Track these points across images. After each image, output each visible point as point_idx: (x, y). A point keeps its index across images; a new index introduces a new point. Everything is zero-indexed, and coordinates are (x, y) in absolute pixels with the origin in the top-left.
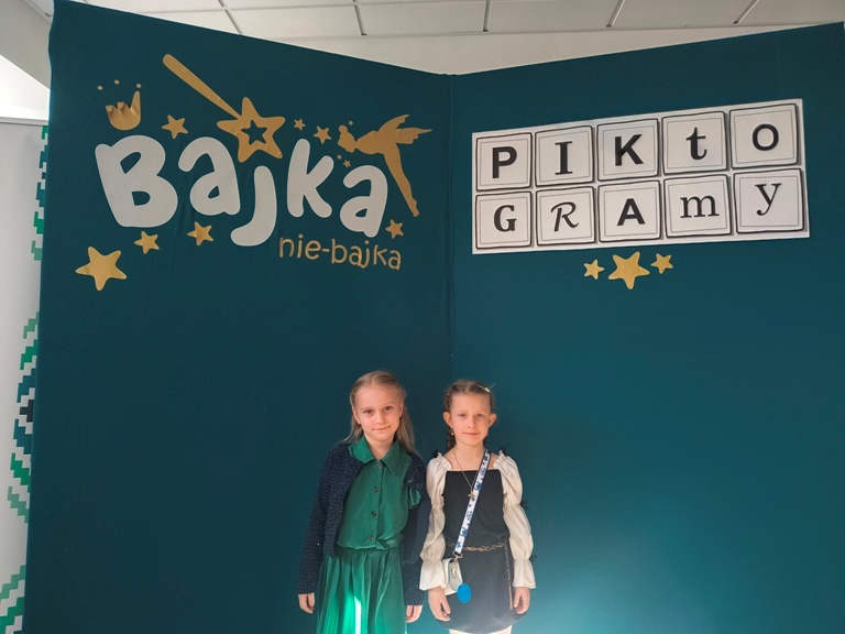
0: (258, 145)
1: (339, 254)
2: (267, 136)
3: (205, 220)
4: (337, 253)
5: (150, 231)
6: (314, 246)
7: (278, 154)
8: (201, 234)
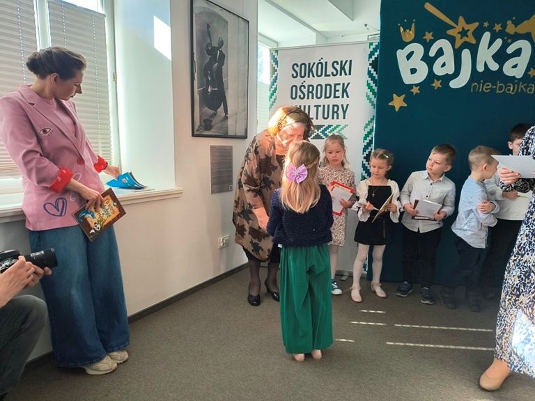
0: (465, 39)
1: (501, 88)
2: (470, 33)
3: (438, 78)
4: (499, 88)
5: (416, 85)
6: (488, 85)
7: (474, 42)
8: (437, 84)
